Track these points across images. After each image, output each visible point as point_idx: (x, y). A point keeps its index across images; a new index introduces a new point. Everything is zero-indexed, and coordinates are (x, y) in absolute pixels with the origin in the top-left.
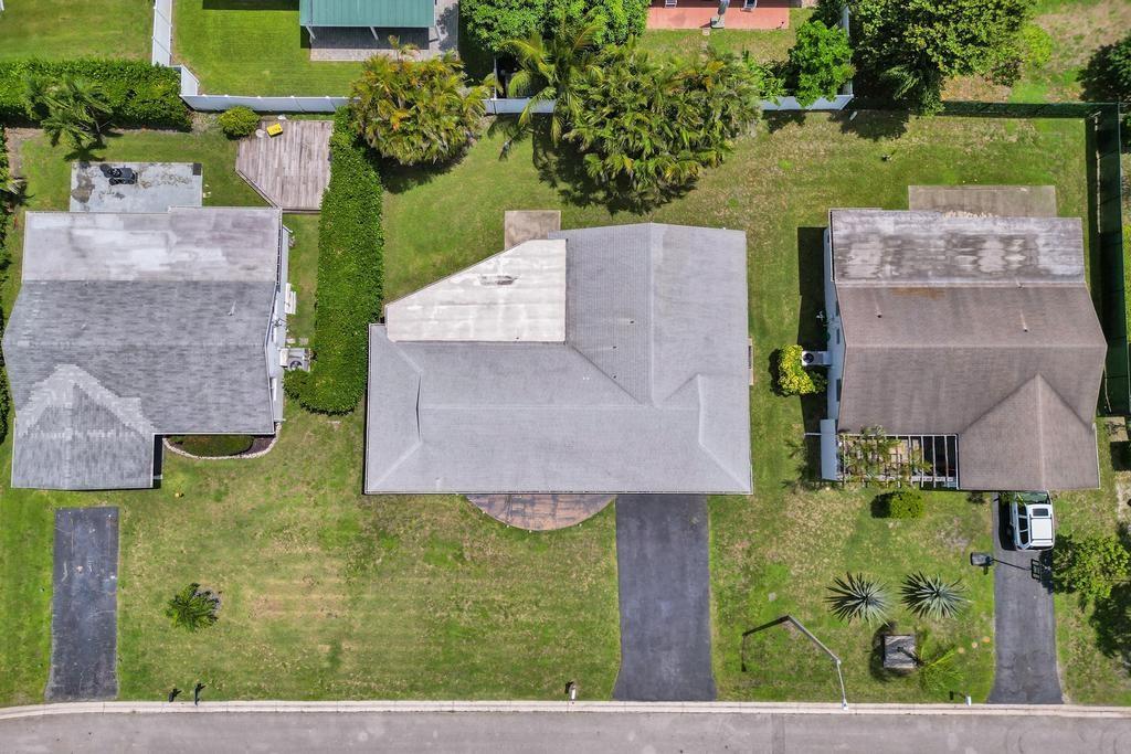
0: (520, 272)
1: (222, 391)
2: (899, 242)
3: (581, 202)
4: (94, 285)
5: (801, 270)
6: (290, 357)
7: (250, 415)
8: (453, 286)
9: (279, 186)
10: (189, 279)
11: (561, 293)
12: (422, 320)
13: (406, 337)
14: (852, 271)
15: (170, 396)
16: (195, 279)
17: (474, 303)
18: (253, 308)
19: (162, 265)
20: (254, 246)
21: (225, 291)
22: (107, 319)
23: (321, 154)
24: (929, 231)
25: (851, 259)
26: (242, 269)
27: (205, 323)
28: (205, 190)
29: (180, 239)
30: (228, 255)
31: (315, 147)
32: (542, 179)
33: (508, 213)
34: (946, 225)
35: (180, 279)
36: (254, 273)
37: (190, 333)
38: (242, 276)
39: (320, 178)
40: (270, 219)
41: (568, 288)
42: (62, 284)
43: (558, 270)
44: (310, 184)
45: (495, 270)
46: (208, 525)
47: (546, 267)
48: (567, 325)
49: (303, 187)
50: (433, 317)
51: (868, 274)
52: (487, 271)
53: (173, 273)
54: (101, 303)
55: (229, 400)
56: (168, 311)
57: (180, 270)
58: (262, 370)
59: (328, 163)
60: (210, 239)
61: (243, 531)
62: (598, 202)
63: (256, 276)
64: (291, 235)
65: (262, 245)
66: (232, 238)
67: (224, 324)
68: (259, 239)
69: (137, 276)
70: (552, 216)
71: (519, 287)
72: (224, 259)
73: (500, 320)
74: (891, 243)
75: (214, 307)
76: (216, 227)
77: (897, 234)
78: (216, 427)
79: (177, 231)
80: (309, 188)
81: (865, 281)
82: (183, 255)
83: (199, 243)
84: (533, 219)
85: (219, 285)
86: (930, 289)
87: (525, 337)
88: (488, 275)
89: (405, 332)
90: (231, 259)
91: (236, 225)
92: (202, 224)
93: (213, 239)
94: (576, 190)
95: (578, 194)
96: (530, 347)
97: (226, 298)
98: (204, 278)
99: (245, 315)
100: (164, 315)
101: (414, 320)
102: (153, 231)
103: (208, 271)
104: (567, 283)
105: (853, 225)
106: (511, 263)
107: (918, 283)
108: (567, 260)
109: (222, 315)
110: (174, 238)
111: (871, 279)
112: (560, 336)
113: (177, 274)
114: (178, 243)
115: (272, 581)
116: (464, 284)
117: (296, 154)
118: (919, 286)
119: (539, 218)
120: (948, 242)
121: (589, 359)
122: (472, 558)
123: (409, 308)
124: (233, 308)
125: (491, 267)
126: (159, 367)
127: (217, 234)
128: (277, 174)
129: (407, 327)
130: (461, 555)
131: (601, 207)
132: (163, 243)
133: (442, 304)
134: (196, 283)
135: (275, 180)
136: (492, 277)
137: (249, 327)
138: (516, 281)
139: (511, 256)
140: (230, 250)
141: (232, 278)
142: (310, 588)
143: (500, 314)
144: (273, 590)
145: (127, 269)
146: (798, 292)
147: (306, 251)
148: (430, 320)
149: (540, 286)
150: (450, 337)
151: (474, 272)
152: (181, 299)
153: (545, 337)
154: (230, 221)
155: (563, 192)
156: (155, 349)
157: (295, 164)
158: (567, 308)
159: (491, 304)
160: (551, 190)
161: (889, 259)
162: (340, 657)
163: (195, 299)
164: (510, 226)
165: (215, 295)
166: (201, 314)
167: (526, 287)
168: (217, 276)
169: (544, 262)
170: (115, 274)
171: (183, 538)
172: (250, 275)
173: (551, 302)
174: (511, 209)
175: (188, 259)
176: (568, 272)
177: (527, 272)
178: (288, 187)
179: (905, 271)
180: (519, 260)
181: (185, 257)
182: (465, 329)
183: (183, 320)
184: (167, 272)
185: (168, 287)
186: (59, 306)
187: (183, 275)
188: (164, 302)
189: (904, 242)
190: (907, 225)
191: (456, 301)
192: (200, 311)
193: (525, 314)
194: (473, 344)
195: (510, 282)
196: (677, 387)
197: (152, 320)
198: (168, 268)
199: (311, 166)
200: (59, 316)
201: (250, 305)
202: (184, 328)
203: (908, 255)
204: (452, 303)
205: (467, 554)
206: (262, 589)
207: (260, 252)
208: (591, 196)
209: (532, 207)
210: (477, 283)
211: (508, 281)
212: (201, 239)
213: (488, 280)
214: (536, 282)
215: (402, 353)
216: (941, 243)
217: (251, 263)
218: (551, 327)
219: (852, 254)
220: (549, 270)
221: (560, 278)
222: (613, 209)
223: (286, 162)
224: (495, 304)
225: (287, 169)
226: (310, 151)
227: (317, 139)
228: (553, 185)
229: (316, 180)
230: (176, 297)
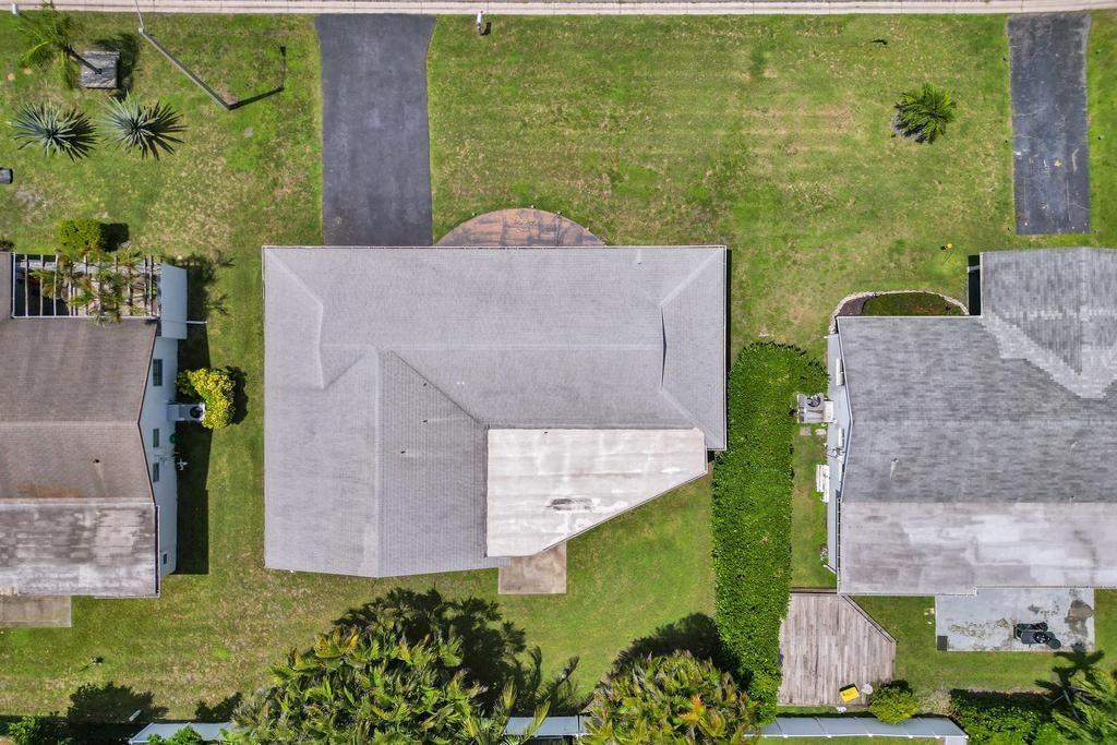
0: (544, 515)
1: (902, 366)
2: (73, 555)
3: (477, 605)
4: (1063, 497)
5: (205, 521)
6: (822, 412)
7: (867, 338)
8: (625, 498)
9: (843, 623)
10: (948, 505)
11: (494, 489)
12: (661, 455)
13: (682, 433)
14: (133, 518)
15: (965, 361)
16: (940, 505)
17: (599, 476)
18: (868, 468)
19: (982, 522)
20: (869, 547)
21: (903, 490)
22: (1046, 454)
23: (793, 664)
24: (36, 570)
25: (134, 534)
26: (885, 518)
27: (926, 450)
28: (932, 617)
29: (962, 555)
30: (902, 535)
31: (800, 672)
32: (522, 633)
33: (563, 590)
34: (14, 577)
35: (959, 505)
36: (870, 514)
37: (944, 437)
38: (882, 509)
39: (792, 634)
40: (851, 580)
41: (485, 495)
42: (1101, 499)
43: (498, 518)
44: (804, 625)
45: (574, 518)
46: (910, 214)
47: (512, 521)
48: (485, 449)
49: (813, 622)
50: (649, 459)
51: (113, 514)
52: (584, 516)
53: (968, 512)
54: (1053, 475)
55: (893, 356)
56: (972, 464)
57: (959, 516)
58: (854, 392)
59: (783, 652)
60: (925, 555)
61: (870, 207)
62: (454, 605)
63: (867, 509)
64: (826, 562)
65: (860, 547)
66: (898, 556)
67: (903, 448)
68: (865, 555)
69: (1011, 509)
70: (509, 587)
71: (544, 497)
72: (906, 531)
73: (568, 455)
74: (82, 554)
75: (917, 469)
76: (917, 571)
77: (76, 565)
78: (907, 324)
79: (966, 565)
80: (805, 620)
81: (118, 506)
82: (957, 535)
83: (938, 550)
84: (534, 583)
85: (910, 497)
86: (37, 497)
87: (536, 435)
88: (582, 511)
89: (682, 440)
90: (897, 530)
91: (893, 573)
92: (935, 574)
93: (921, 555)
94: (481, 620)
95: (478, 615)
96: (530, 422)
97: (903, 481)
98: (929, 506)
99: (877, 460)
100: (976, 460)
101: (672, 454)
102: (995, 564)
103: (926, 515)
104: (486, 502)
105: (130, 577)
106: (555, 527)
107: (52, 503)
108: (485, 531)
109: (907, 460)
110: (968, 556)
111: (109, 509)
112: (490, 431)
113: (962, 511)
114: (964, 550)
115: (834, 149)
116: (612, 499)
117: (823, 663)
118: (50, 499)
119: (525, 585)
120: (12, 556)
121: (458, 407)
122: (600, 176)
123: (678, 470)
124: (893, 468)
125: (579, 521)
126: (981, 395)
127: (917, 562)
128: (845, 638)
129: (679, 446)
130: (613, 180)
131: (449, 598)
132: (982, 551)
133: (638, 475)
134: (939, 500)
135: (847, 630)
136: (577, 509)
137: (873, 444)
138: (548, 503)
139: (554, 535)
140: (899, 541)
141: (896, 506)
142: (789, 141)
143: (567, 462)
144: (833, 138)
145: (1023, 518)
146: (210, 495)
147: (806, 542)
148: (654, 455)
149: (519, 497)
150: (628, 434)
151: (601, 515)
152: (956, 479)
153: (512, 435)
154: (900, 578)
155: (495, 617)
156: (986, 417)
157: (824, 651)
158: (485, 471)
159: (578, 475)
160: (511, 620)
161: (86, 534)
162: (752, 63)
163: (939, 480)
164: (560, 575)
165: (916, 485)
166: (933, 461)
167: (536, 497)
168: (912, 509)
169: (513, 528)
170: (1038, 510)
171: (940, 199)
172: (873, 510)
173: (505, 478)
174: (558, 596)
175: (950, 529)
176: (485, 516)
177: (534, 516)
178: (831, 622)
179: (68, 519)
180: (544, 531)
181: (954, 533)
182: (610, 444)
183: (953, 453)
184: (976, 513)
185: (972, 496)
186: (1105, 470)
187: (955, 509)
188: (979, 476)
189: (68, 556)
190: (61, 576)
191: (620, 478)
192: (933, 465)
193: (538, 462)
194: (600, 425)
195: (556, 502)
196: (348, 372)
197: (991, 453)
198: (974, 518)
199: (804, 649)
200: (1105, 457)
201: (873, 472)
202: (952, 444)
203: (62, 539)
204: (626, 476)
205: (607, 180)
206: (845, 140)
207: (863, 539)
208: (461, 612)
209: (534, 598)
210: (596, 501)
211: (558, 504)
212: (935, 555)
213: (583, 504)
214: (525, 502)
215: (685, 413)
216: (21, 554)
217: (872, 526)
218: (505, 446)
219: (132, 540)
220: (509, 517)
221: (494, 508)
222: (434, 597)
223: (835, 654)
224: (573, 476)
225: (833, 644)
226: (806, 667)
227: (798, 683)
228: (508, 626)
229: (798, 630)
230: (964, 484)
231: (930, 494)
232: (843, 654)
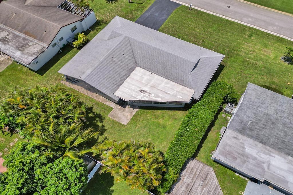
0: (136, 92)
1: (264, 98)
2: (20, 49)
3: (99, 116)
6: (232, 110)
8: (161, 98)
9: (208, 179)
10: (264, 146)
11: (128, 80)
12: (179, 92)
13: (188, 89)
14: (40, 47)
16: (261, 144)
17: (158, 89)
18: (241, 120)
19: (274, 157)
20: (230, 146)
21: (250, 133)
23: (183, 184)
24: (9, 48)
25: (37, 51)
26: (240, 140)
27: (263, 122)
29: (263, 164)
30: (243, 148)
31: (184, 188)
32: (105, 130)
33: (126, 124)
34: (3, 47)
35: (268, 148)
36: (235, 136)
37: (271, 120)
38: (240, 136)
40: (219, 154)
41: (125, 80)
43: (123, 87)
44: (194, 173)
45: (144, 96)
47: (127, 89)
48: (133, 70)
49: (198, 173)
50: (175, 91)
51: (37, 45)
52: (147, 97)
53: (270, 151)
55: (262, 95)
56: (277, 134)
57: (266, 151)
59: (182, 178)
60: (249, 158)
62: (93, 113)
63: (234, 134)
65: (227, 145)
66: (239, 154)
67: (255, 118)
68: (227, 148)
69: (287, 157)
70: (112, 116)
71: (140, 88)
72: (245, 147)
73: (153, 81)
74: (22, 49)
75: (258, 127)
76: (244, 162)
77: (18, 51)
78: (269, 92)
79: (263, 169)
80: (195, 171)
81: (40, 44)
82: (263, 157)
83: (255, 159)
84: (119, 118)
85: (251, 137)
86: (26, 35)
88: (148, 96)
89: (187, 91)
90: (242, 145)
91: (235, 158)
92: (250, 166)
93: (248, 157)
94: (97, 121)
95: (98, 119)
96: (149, 69)
97: (251, 130)
98: (257, 143)
99: (245, 118)
100: (279, 133)
101: (182, 93)
102: (274, 174)
103: (255, 145)
104: (124, 82)
105: (26, 58)
106: (137, 96)
107: (28, 37)
108: (118, 88)
109: (255, 122)
110: (265, 166)
111: (37, 44)
112: (137, 67)
113: (268, 150)
114: (264, 163)
116: (158, 96)
118: (28, 36)
119: (116, 117)
120: (8, 43)
121: (134, 57)
122: (200, 40)
123: (181, 98)
124: (249, 123)
125: (145, 98)
127: (245, 159)
128: (207, 184)
129: (186, 92)
130: (203, 42)
131: (94, 111)
132: (271, 167)
133: (169, 94)
134: (261, 142)
135: (208, 182)
136: (146, 95)
137: (245, 112)
138: (140, 89)
139: (135, 98)
140: (242, 149)
141: (245, 138)
143: (152, 83)
144: (264, 54)
145: (290, 163)
146: (60, 60)
148: (176, 91)
149: (133, 85)
150: (173, 83)
151: (152, 99)
152: (270, 137)
153: (142, 70)
154: (237, 161)
155: (102, 122)
156: (287, 119)
157: (196, 185)
158: (129, 75)
159: (153, 87)
160: (105, 125)
161: (27, 46)
162: (249, 35)
163: (264, 135)
164: (128, 119)
165: (255, 133)
166: (264, 127)
167: (138, 87)
168: (251, 141)
169: (126, 91)
172: (237, 135)
173: (133, 79)
175: (262, 154)
176: (121, 85)
177: (134, 91)
178: (204, 177)
180: (134, 95)
181: (263, 155)
182: (166, 83)
183: (272, 127)
184: (273, 153)
185: (274, 146)
187: (266, 148)
188: (278, 139)
189: (19, 48)
190: (13, 51)
191: (163, 93)
192: (263, 128)
193: (144, 79)
194: (167, 78)
195: (142, 90)
197: (285, 132)
198: (271, 154)
199: (189, 181)
201: (242, 122)
202: (273, 123)
203: (21, 45)
204: (165, 92)
206: (267, 56)
207: (229, 142)
208: (94, 116)
209: (116, 122)
210: (153, 95)
211: (142, 91)
212: (253, 160)
213: (149, 94)
214: (134, 87)
215: (192, 84)
216: (10, 44)
217: (234, 140)
218: (139, 72)
220: (127, 88)
221: (125, 84)
222: (91, 108)
223: (200, 189)
224: (151, 86)
225: (201, 185)
226: (187, 188)
227: (181, 192)
228: (103, 126)
229: (191, 173)
230: (272, 140)
231: (258, 138)
232: (202, 190)
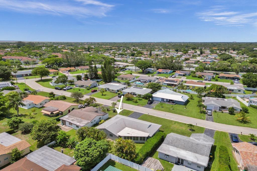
4: (194, 152)
13: (147, 133)
17: (135, 133)
21: (171, 144)
22: (192, 145)
26: (168, 146)
27: (176, 140)
40: (159, 150)
42: (201, 154)
44: (151, 161)
45: (129, 135)
54: (193, 149)
56: (181, 144)
59: (145, 163)
65: (162, 148)
66: (167, 150)
67: (173, 139)
72: (170, 148)
75: (174, 142)
103: (173, 148)
132: (180, 153)
134: (176, 147)
135: (157, 164)
137: (169, 138)
150: (141, 132)
157: (152, 165)
163: (177, 144)
170: (190, 153)
175: (176, 150)
178: (155, 162)
183: (179, 142)
186: (201, 150)
197: (184, 143)
198: (180, 150)
199: (149, 163)
230: (180, 146)
231: (174, 146)
232: (154, 166)
